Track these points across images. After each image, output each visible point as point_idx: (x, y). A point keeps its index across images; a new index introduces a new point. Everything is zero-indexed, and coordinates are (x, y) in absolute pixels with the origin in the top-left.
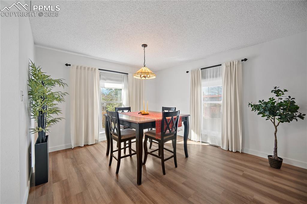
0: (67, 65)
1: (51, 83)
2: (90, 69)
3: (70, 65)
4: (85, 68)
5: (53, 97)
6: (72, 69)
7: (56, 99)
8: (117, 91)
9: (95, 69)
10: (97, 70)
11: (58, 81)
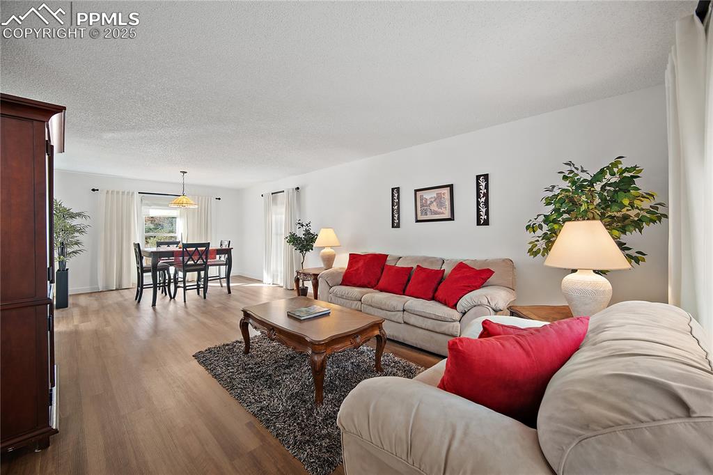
0: (93, 190)
1: (72, 216)
2: (126, 193)
3: (98, 190)
4: (118, 193)
5: (74, 229)
6: (101, 196)
7: (77, 231)
8: (172, 220)
9: (133, 193)
10: (136, 194)
11: (79, 215)
